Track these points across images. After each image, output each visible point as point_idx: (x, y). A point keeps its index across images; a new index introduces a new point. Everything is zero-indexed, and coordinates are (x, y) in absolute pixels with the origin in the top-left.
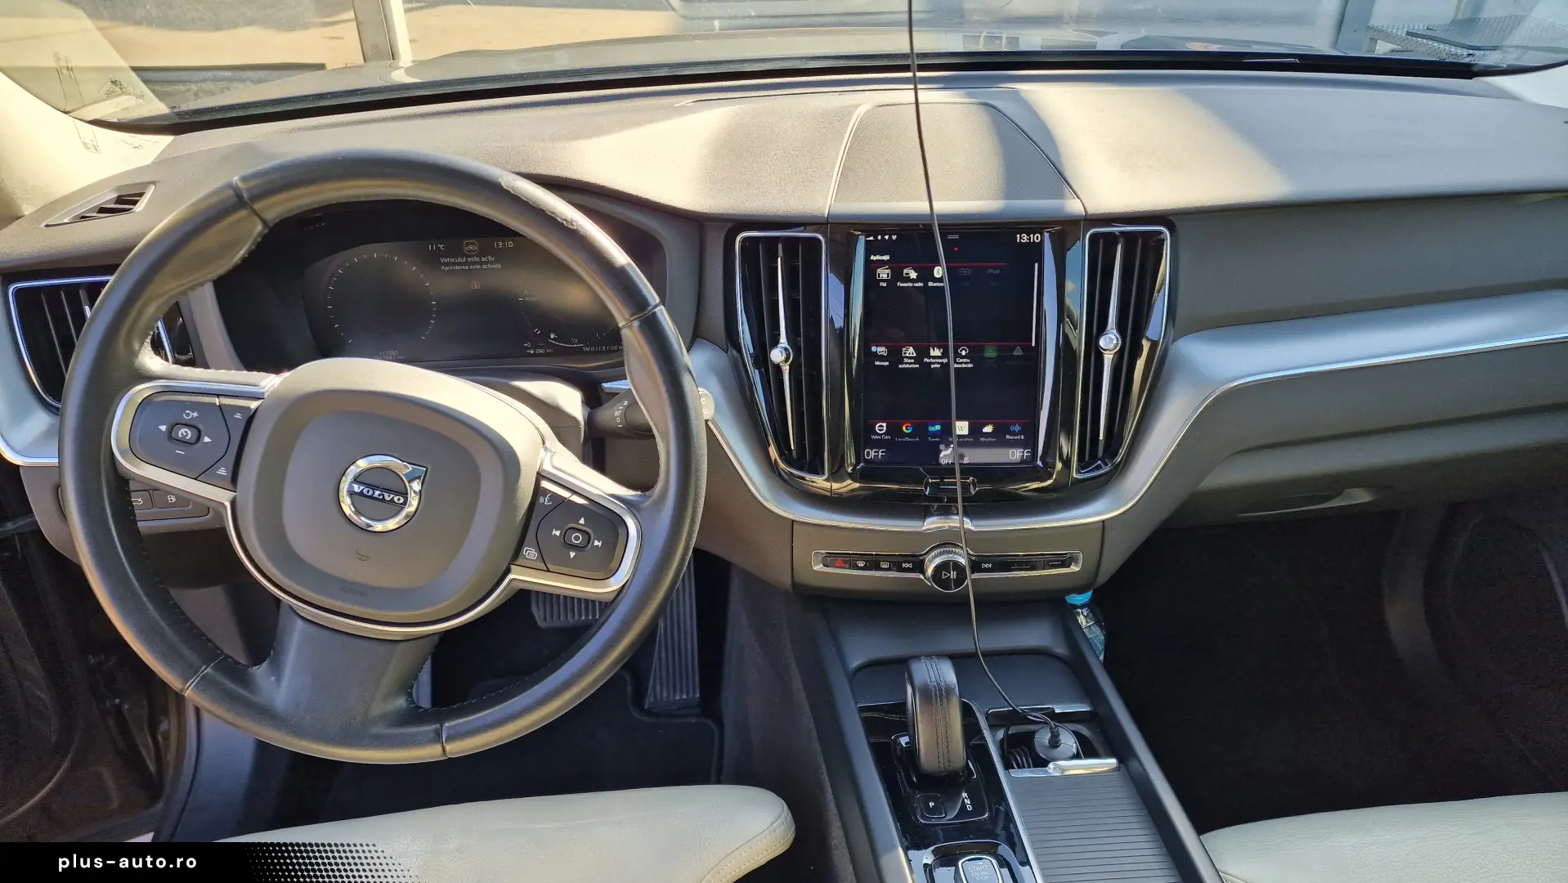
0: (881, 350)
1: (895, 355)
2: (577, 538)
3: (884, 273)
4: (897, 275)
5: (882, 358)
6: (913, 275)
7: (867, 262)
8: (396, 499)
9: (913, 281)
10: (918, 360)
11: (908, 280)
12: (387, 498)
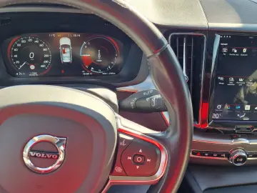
0: (222, 79)
1: (226, 81)
2: (139, 159)
3: (225, 50)
4: (230, 51)
5: (222, 81)
6: (236, 51)
7: (220, 45)
8: (53, 156)
9: (236, 53)
10: (234, 82)
11: (233, 52)
12: (49, 157)
